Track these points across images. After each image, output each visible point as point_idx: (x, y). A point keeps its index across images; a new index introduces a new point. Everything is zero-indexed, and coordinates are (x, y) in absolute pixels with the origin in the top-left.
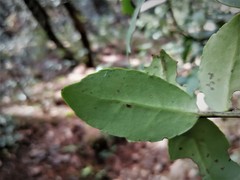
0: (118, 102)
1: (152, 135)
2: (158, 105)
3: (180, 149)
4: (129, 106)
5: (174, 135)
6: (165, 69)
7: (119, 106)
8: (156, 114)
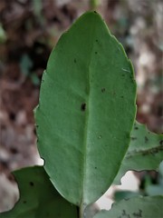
0: (87, 92)
1: (47, 142)
2: (89, 148)
3: (32, 184)
4: (83, 107)
5: (49, 174)
6: (145, 154)
7: (81, 94)
8: (77, 147)
